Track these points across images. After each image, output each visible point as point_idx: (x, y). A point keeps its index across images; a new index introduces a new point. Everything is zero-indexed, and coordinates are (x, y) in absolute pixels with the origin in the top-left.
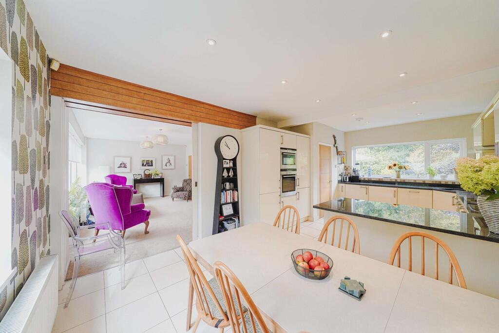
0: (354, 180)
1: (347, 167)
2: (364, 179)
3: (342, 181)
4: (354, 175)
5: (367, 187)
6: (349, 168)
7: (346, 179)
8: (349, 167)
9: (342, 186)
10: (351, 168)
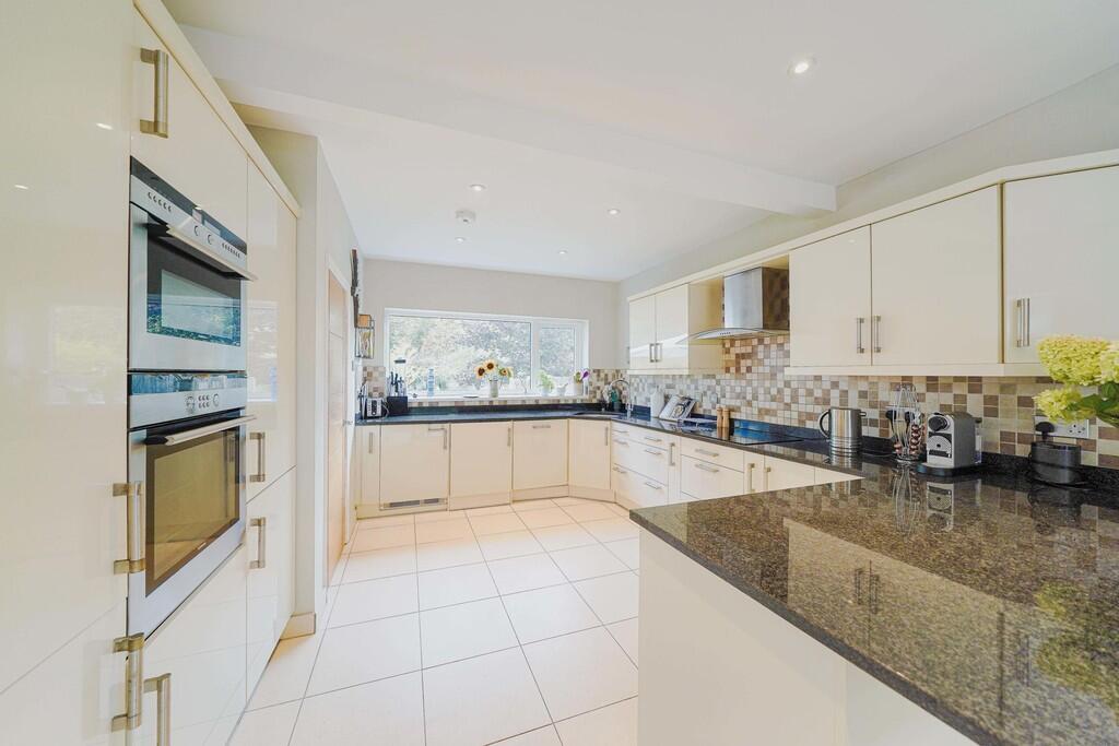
0: (397, 409)
1: (369, 370)
2: (420, 403)
3: (363, 418)
4: (394, 394)
5: (446, 426)
6: (375, 374)
7: (374, 409)
8: (376, 368)
9: (371, 434)
10: (383, 373)
